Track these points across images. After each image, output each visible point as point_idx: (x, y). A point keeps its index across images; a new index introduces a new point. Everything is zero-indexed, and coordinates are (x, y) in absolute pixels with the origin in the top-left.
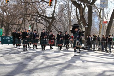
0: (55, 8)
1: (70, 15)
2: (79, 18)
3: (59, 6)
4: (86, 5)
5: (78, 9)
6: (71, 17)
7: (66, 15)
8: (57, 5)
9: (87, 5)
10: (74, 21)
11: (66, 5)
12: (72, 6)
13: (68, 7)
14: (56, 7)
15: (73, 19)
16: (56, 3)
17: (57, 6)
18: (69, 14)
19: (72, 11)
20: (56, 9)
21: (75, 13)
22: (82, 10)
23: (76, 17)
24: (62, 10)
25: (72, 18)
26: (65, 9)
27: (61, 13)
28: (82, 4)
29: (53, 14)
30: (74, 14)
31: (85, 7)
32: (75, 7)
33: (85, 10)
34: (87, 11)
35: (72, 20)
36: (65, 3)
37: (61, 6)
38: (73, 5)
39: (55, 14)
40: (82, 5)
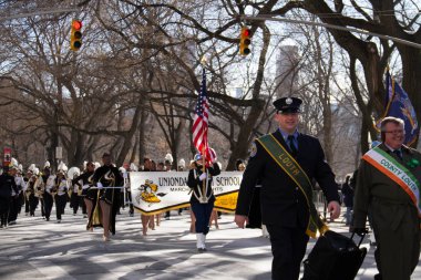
0: (262, 60)
1: (325, 88)
2: (365, 100)
3: (278, 52)
4: (391, 43)
5: (358, 62)
6: (332, 98)
7: (310, 87)
8: (270, 49)
9: (396, 44)
10: (341, 110)
11: (308, 46)
12: (331, 52)
13: (318, 57)
14: (267, 57)
15: (341, 104)
16: (266, 41)
17: (273, 55)
18: (321, 86)
19: (334, 70)
20: (266, 67)
21: (348, 79)
22: (376, 65)
23: (351, 94)
24: (291, 66)
25: (333, 101)
26: (303, 65)
27: (289, 80)
28: (375, 40)
29: (257, 87)
30: (341, 83)
31: (388, 52)
32: (347, 55)
33: (390, 65)
34: (396, 70)
35: (333, 108)
36: (305, 42)
37: (288, 53)
39: (263, 86)
40: (374, 45)
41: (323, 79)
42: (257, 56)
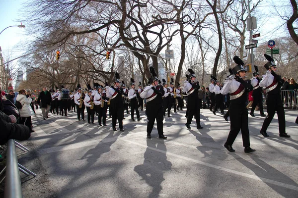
0: (113, 60)
1: (132, 68)
2: (143, 71)
3: (118, 58)
5: (141, 61)
7: (128, 68)
8: (115, 57)
9: (150, 56)
11: (127, 56)
12: (133, 58)
13: (130, 59)
15: (136, 72)
16: (114, 55)
17: (117, 59)
19: (134, 63)
20: (115, 62)
22: (146, 62)
23: (139, 69)
24: (122, 63)
25: (134, 71)
26: (125, 62)
27: (121, 66)
28: (145, 54)
29: (112, 68)
30: (136, 66)
31: (149, 58)
32: (137, 59)
33: (149, 62)
34: (151, 62)
35: (134, 74)
37: (121, 58)
38: (134, 56)
39: (114, 68)
40: (145, 56)
41: (131, 65)
42: (112, 59)
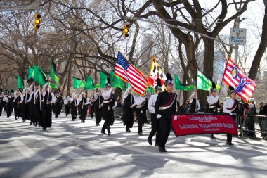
0: (134, 40)
1: (166, 56)
2: (186, 64)
3: (143, 36)
4: (199, 36)
5: (183, 45)
6: (169, 62)
7: (159, 56)
9: (202, 37)
10: (173, 69)
11: (158, 35)
12: (170, 40)
13: (163, 41)
14: (137, 39)
15: (173, 65)
16: (137, 31)
17: (140, 38)
18: (164, 55)
19: (171, 48)
20: (136, 44)
21: (178, 53)
22: (192, 47)
23: (178, 60)
24: (149, 45)
25: (169, 64)
26: (155, 45)
27: (147, 52)
28: (192, 34)
29: (131, 54)
30: (174, 54)
31: (198, 40)
32: (177, 41)
33: (199, 48)
34: (201, 50)
35: (170, 67)
36: (157, 32)
37: (148, 37)
38: (173, 37)
39: (134, 54)
40: (191, 36)
41: (165, 52)
42: (132, 38)
